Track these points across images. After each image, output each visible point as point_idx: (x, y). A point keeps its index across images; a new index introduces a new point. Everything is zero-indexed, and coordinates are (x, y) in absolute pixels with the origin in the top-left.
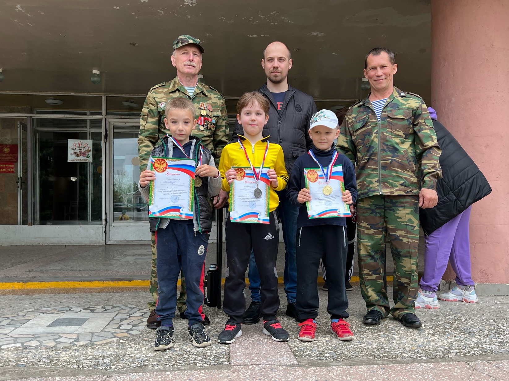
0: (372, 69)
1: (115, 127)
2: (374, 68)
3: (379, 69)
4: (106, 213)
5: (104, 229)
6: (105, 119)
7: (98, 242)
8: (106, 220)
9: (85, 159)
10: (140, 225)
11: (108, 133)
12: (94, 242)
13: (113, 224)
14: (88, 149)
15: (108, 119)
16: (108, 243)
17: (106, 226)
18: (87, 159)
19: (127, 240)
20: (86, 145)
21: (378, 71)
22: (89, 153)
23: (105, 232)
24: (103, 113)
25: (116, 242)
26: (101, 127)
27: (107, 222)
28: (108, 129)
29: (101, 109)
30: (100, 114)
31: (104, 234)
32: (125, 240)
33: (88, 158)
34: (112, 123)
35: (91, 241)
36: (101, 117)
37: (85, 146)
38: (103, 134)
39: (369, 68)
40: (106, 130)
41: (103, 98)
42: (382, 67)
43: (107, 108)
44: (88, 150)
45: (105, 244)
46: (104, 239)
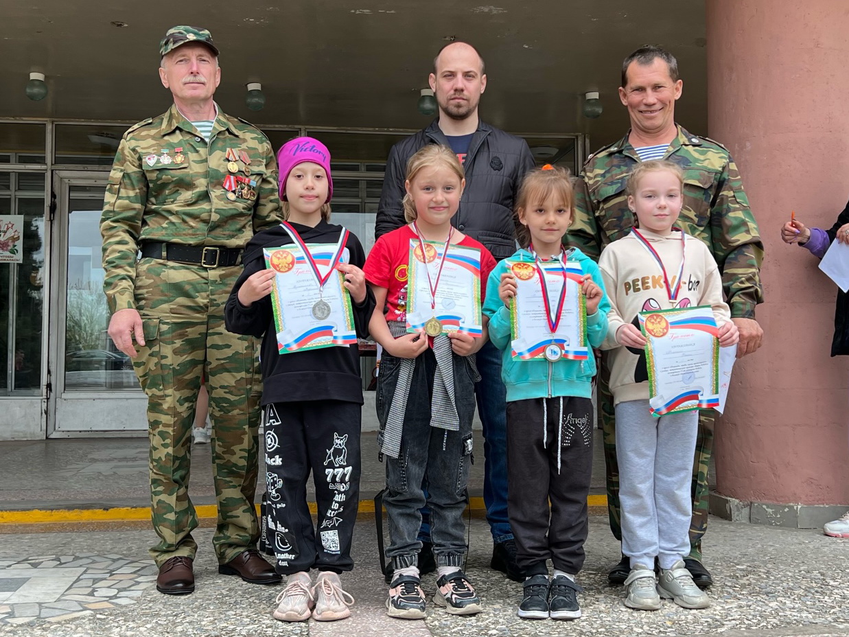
0: (636, 90)
1: (72, 188)
2: (641, 89)
3: (649, 91)
4: (49, 372)
5: (44, 406)
6: (52, 171)
7: (30, 433)
8: (49, 386)
9: (6, 257)
10: (123, 397)
11: (57, 200)
12: (21, 434)
13: (64, 396)
14: (13, 234)
15: (57, 172)
16: (51, 436)
17: (48, 399)
18: (12, 255)
19: (93, 429)
20: (10, 225)
21: (647, 96)
22: (16, 243)
23: (46, 413)
24: (49, 160)
25: (69, 433)
26: (42, 188)
27: (51, 390)
28: (57, 192)
29: (44, 149)
30: (41, 160)
31: (44, 415)
32: (89, 429)
33: (15, 254)
34: (66, 181)
35: (15, 431)
36: (44, 167)
37: (8, 229)
38: (48, 202)
39: (631, 88)
40: (53, 196)
41: (49, 127)
42: (656, 87)
43: (57, 147)
44: (13, 237)
45: (47, 438)
46: (44, 428)
